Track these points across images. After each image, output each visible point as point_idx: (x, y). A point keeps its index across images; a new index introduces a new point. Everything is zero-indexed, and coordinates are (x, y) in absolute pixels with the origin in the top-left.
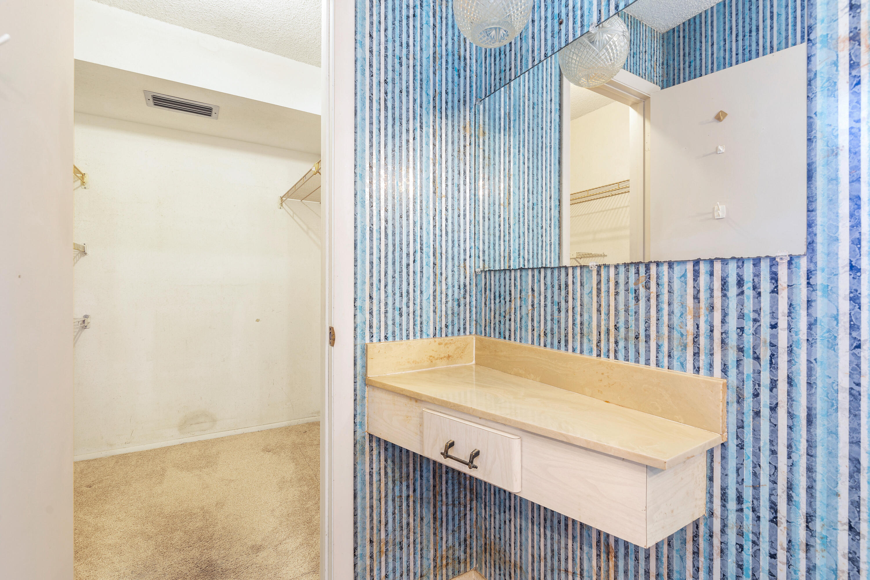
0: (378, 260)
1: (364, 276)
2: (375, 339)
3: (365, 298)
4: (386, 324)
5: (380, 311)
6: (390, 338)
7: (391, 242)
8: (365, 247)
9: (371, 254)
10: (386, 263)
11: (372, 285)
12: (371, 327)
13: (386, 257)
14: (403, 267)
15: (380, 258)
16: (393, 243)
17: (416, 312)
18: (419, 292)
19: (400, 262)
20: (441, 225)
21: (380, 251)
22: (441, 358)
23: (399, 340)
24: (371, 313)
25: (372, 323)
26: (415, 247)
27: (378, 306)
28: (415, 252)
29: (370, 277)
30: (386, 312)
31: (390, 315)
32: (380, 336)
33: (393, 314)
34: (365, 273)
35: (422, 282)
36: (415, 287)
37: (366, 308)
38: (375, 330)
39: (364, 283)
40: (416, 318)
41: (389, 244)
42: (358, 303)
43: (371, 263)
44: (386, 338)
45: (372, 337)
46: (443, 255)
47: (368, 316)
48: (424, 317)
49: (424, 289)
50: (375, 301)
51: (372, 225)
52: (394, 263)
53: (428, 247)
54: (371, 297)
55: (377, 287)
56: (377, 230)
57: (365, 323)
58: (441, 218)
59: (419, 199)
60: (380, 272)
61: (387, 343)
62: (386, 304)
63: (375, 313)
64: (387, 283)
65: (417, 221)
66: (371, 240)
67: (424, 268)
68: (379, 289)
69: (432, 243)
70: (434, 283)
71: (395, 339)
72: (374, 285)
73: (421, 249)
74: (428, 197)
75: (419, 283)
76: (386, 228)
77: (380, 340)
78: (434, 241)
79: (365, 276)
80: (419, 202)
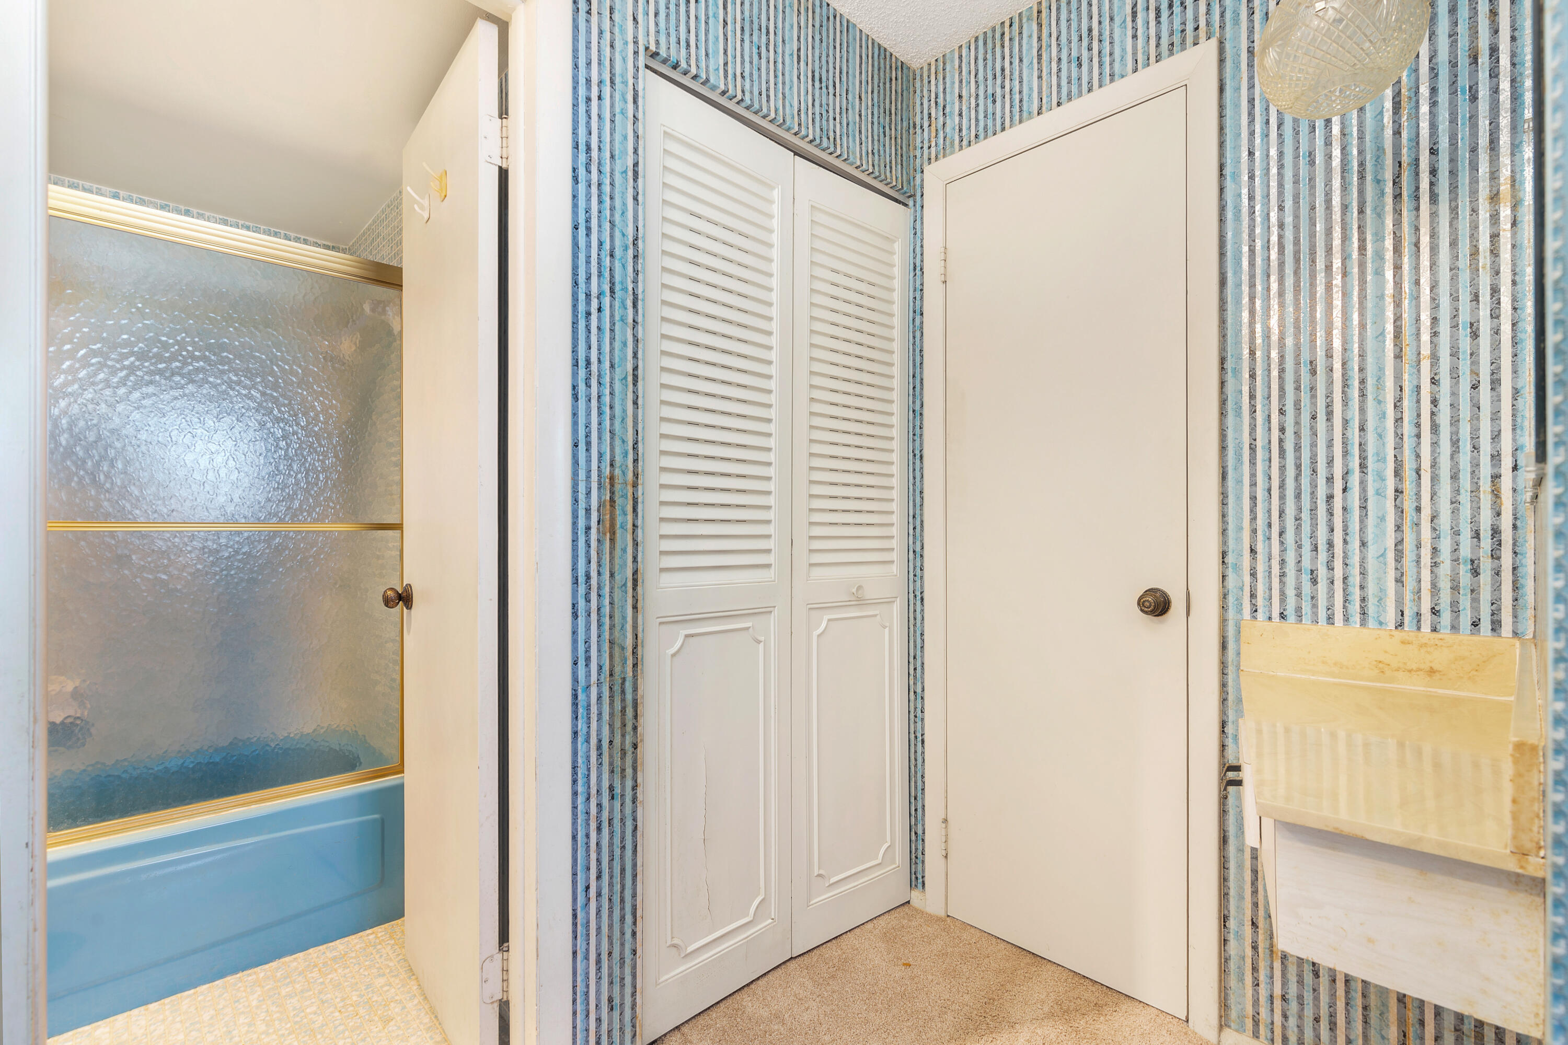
0: (1267, 494)
1: (1240, 519)
2: (1260, 615)
3: (1242, 550)
4: (1283, 594)
5: (1270, 572)
6: (1292, 617)
7: (1293, 462)
8: (1242, 475)
9: (1253, 484)
10: (1282, 497)
11: (1254, 531)
12: (1253, 596)
13: (1282, 486)
14: (1319, 502)
15: (1269, 490)
16: (1296, 464)
17: (1350, 579)
18: (1357, 544)
19: (1313, 493)
20: (1419, 415)
21: (1270, 478)
22: (1410, 671)
23: (1309, 622)
24: (1253, 575)
25: (1256, 590)
26: (1345, 465)
27: (1267, 564)
28: (1347, 473)
29: (1251, 519)
30: (1283, 575)
31: (1291, 580)
32: (1270, 611)
33: (1298, 578)
34: (1242, 513)
35: (1366, 526)
36: (1347, 534)
37: (1244, 567)
38: (1260, 601)
39: (1240, 529)
40: (1350, 589)
41: (1287, 466)
42: (1230, 559)
43: (1253, 499)
44: (1283, 616)
45: (1256, 611)
46: (1422, 473)
47: (1247, 579)
48: (1371, 589)
49: (1370, 537)
50: (1260, 557)
51: (1255, 440)
52: (1298, 496)
53: (1382, 459)
54: (1253, 551)
55: (1264, 535)
56: (1263, 447)
57: (1242, 589)
58: (1418, 401)
59: (1357, 377)
60: (1269, 511)
61: (1285, 625)
62: (1283, 562)
63: (1260, 575)
64: (1284, 528)
65: (1353, 418)
66: (1253, 463)
67: (1369, 501)
68: (1269, 539)
69: (1390, 453)
70: (1398, 528)
71: (1301, 620)
72: (1259, 533)
73: (1363, 467)
74: (1381, 369)
75: (1357, 528)
76: (1281, 441)
77: (1270, 618)
78: (1398, 447)
79: (1242, 519)
80: (1356, 383)
